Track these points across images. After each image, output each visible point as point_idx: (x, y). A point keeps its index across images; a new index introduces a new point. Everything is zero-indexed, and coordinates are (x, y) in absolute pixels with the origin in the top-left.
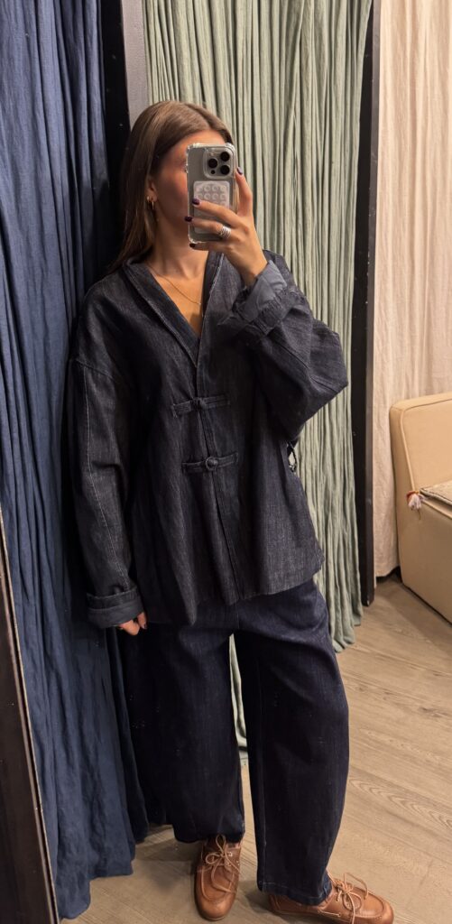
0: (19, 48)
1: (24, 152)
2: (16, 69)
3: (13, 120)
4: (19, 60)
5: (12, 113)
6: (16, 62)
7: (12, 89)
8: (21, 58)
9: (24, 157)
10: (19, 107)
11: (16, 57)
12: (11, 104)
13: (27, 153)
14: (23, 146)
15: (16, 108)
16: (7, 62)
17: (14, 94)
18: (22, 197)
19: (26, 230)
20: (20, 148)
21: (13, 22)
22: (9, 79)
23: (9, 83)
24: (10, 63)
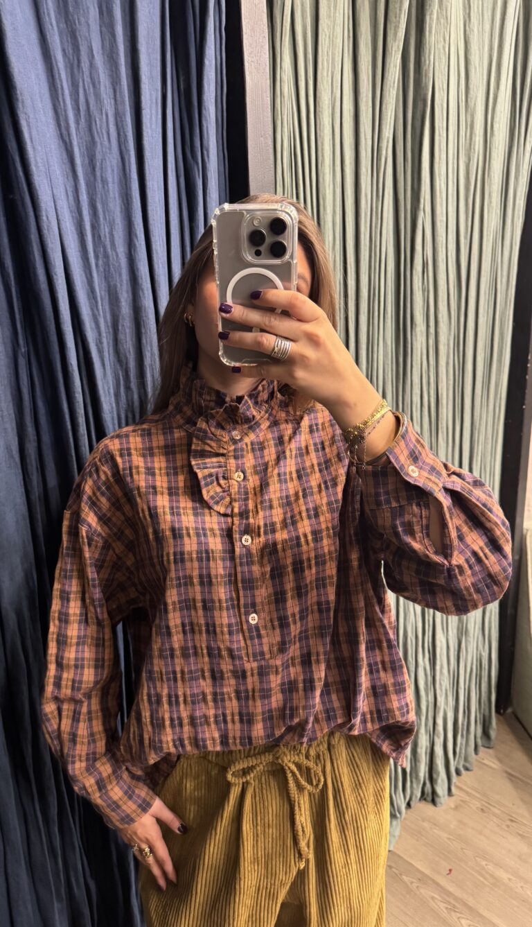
0: (113, 170)
1: (121, 281)
2: (111, 193)
3: (109, 247)
4: (113, 183)
5: (108, 239)
6: (110, 185)
7: (107, 214)
8: (116, 181)
9: (121, 285)
10: (115, 233)
11: (110, 180)
12: (107, 230)
13: (125, 282)
14: (120, 275)
15: (112, 235)
16: (100, 186)
17: (109, 219)
18: (120, 328)
19: (125, 362)
20: (118, 277)
21: (106, 143)
22: (103, 204)
23: (103, 207)
24: (104, 187)
